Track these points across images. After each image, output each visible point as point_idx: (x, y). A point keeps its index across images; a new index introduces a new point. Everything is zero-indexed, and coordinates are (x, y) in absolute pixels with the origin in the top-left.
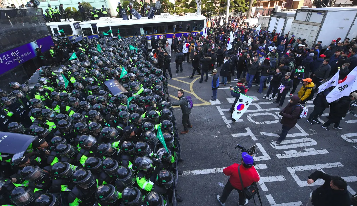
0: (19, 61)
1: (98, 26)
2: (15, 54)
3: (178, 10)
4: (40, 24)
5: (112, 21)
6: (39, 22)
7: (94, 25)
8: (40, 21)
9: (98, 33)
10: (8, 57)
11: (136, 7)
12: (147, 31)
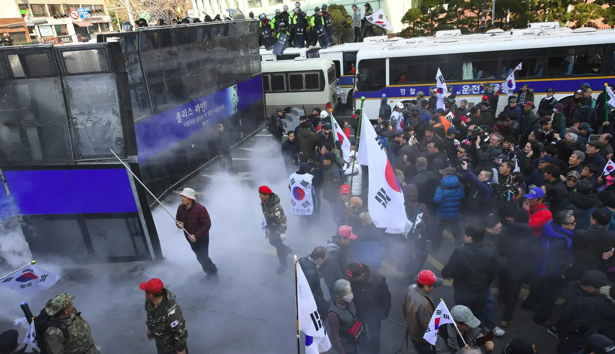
0: (204, 122)
1: (360, 57)
2: (200, 108)
3: (585, 11)
4: (250, 53)
5: (395, 44)
6: (250, 47)
7: (350, 57)
8: (251, 45)
9: (357, 72)
10: (191, 112)
11: (456, 10)
12: (481, 72)
